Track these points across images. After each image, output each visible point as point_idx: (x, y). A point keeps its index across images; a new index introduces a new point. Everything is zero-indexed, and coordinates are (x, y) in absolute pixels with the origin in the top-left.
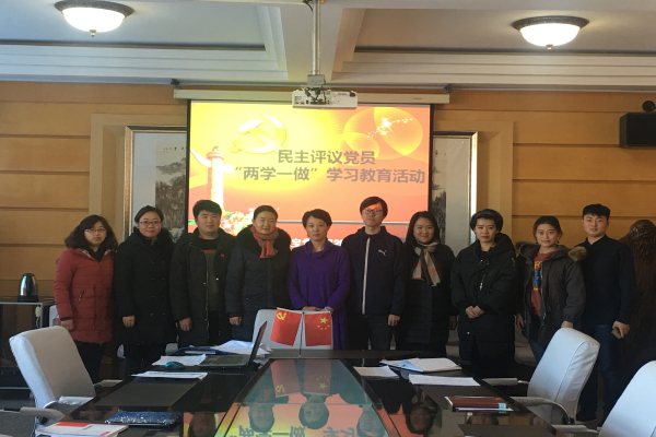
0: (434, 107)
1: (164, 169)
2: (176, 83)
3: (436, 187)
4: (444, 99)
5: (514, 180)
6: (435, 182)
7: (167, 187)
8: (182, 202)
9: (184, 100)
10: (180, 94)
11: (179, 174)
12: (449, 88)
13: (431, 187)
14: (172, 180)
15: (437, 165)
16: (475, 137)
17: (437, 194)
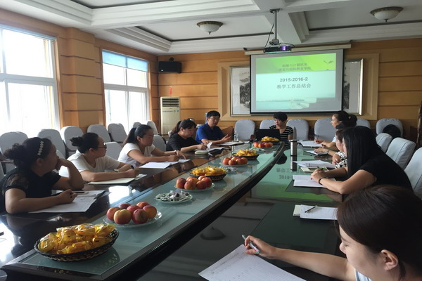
0: (344, 50)
1: (243, 81)
2: (245, 49)
3: (346, 82)
4: (349, 46)
5: (379, 77)
6: (345, 79)
7: (244, 87)
8: (249, 92)
9: (247, 56)
10: (247, 53)
11: (247, 82)
12: (351, 42)
13: (343, 82)
14: (245, 85)
15: (346, 72)
16: (362, 61)
17: (346, 84)
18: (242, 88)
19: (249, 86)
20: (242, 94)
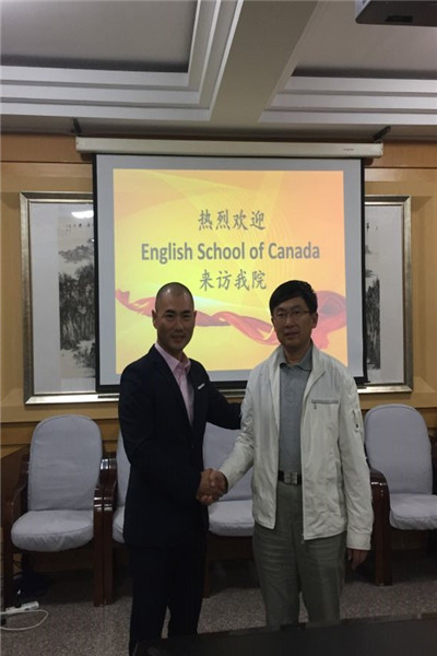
1: (69, 256)
3: (370, 273)
6: (367, 268)
7: (73, 281)
8: (90, 302)
9: (88, 153)
10: (84, 144)
11: (87, 262)
13: (364, 274)
14: (78, 272)
15: (369, 243)
16: (408, 203)
17: (370, 283)
18: (65, 285)
19: (92, 276)
20: (67, 311)
